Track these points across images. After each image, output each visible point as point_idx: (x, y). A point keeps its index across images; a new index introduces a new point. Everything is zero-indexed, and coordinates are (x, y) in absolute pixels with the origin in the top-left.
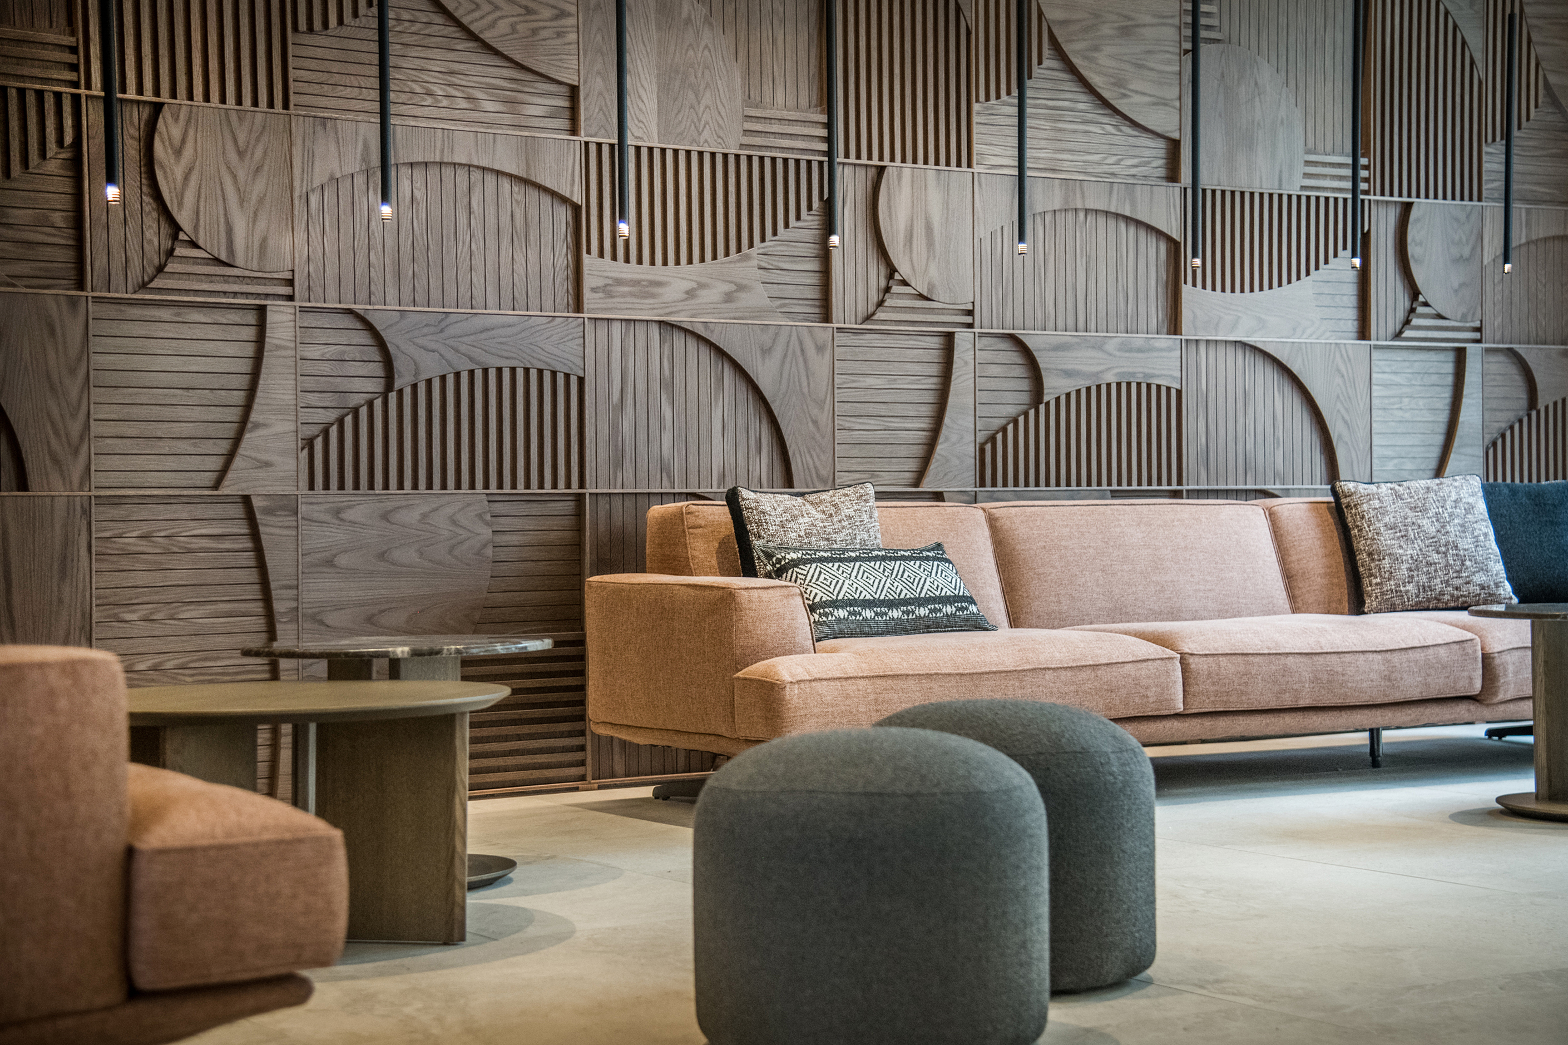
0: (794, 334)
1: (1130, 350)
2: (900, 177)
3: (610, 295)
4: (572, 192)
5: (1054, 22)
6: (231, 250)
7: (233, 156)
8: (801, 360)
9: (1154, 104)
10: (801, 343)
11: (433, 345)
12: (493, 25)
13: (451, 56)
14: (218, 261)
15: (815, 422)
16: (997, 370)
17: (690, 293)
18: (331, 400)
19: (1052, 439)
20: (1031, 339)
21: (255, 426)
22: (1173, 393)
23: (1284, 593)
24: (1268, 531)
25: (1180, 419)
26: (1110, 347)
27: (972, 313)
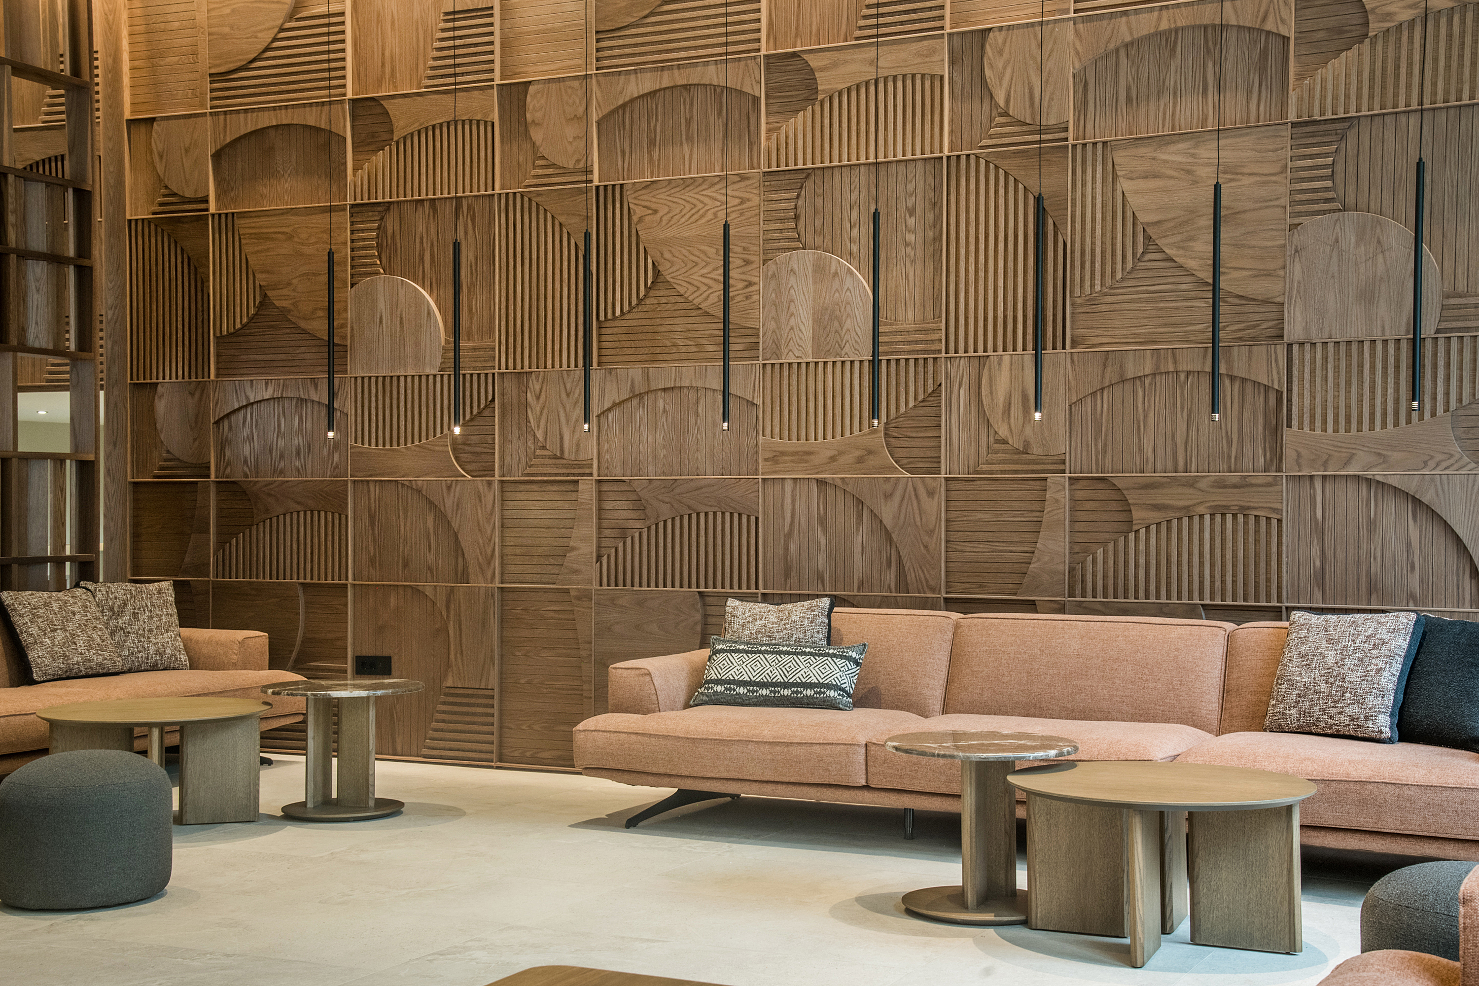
0: (910, 484)
1: (1225, 487)
2: (1000, 364)
3: (777, 462)
4: (753, 397)
5: (1148, 224)
6: (562, 450)
7: (564, 395)
8: (915, 503)
9: (1255, 276)
10: (915, 490)
11: (667, 500)
12: (706, 299)
13: (690, 320)
14: (555, 457)
15: (926, 547)
16: (1089, 505)
17: (833, 459)
18: (615, 533)
19: (1142, 561)
20: (1121, 479)
21: (573, 549)
22: (1274, 522)
23: (1215, 706)
24: (1219, 651)
25: (1280, 544)
26: (1202, 484)
27: (1064, 462)
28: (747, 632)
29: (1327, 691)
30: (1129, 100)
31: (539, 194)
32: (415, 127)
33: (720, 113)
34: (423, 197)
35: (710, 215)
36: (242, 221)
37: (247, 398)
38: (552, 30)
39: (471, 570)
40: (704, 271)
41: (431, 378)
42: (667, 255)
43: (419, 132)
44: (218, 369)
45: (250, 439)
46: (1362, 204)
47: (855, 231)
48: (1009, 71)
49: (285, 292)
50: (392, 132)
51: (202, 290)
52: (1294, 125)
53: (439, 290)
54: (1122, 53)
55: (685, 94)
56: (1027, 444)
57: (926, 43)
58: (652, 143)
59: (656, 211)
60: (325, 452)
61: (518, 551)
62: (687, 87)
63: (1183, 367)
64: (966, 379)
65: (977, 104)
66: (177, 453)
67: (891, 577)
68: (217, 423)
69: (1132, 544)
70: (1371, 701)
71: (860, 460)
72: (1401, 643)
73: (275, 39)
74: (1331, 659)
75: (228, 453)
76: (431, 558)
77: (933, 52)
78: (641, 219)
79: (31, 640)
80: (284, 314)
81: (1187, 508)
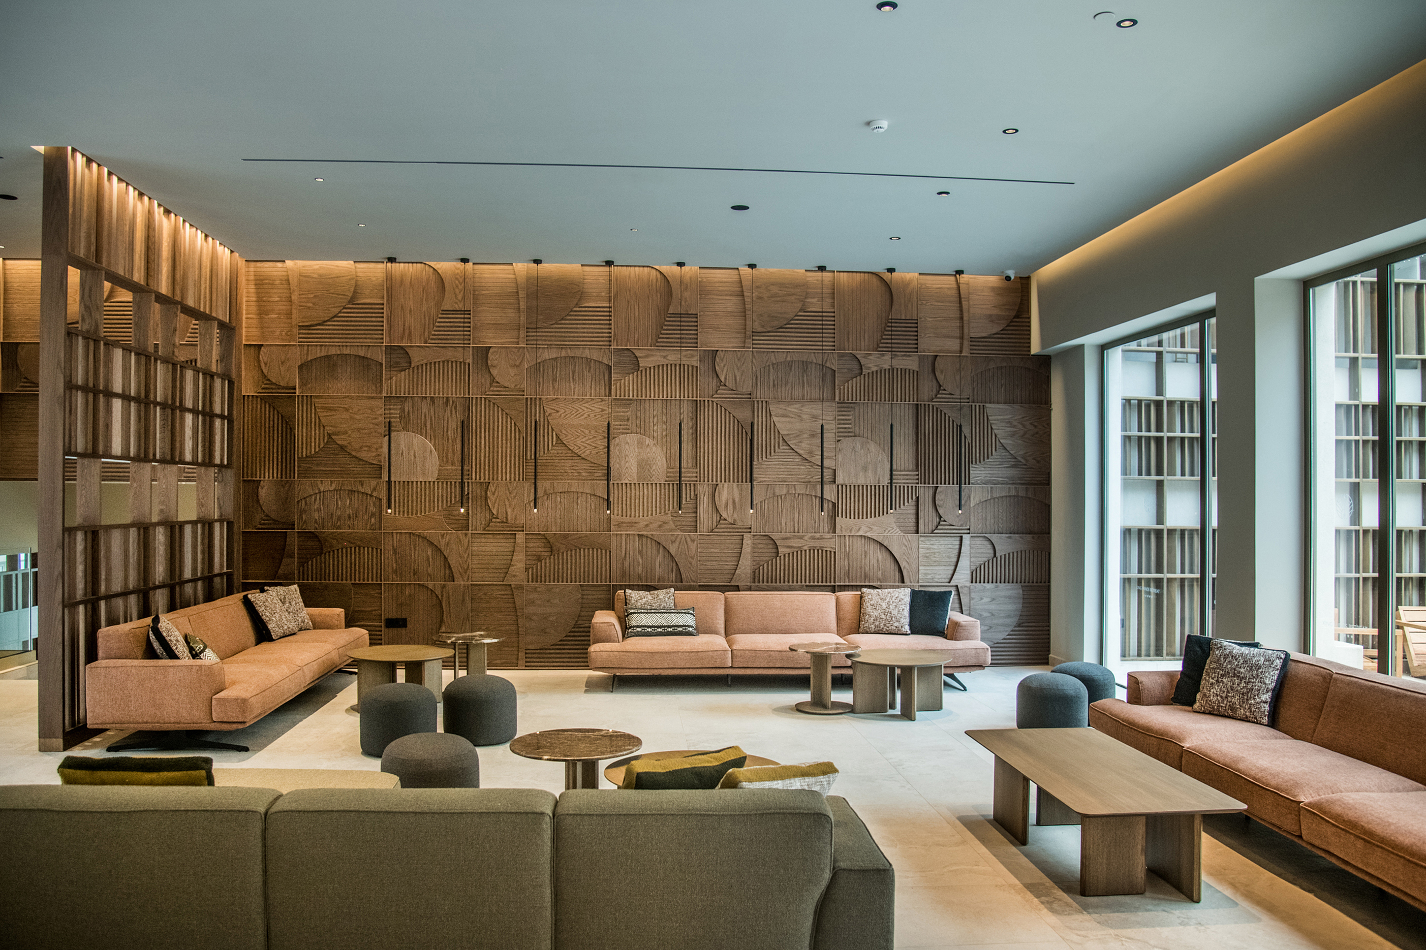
0: (683, 538)
1: (814, 539)
2: (723, 487)
3: (619, 527)
5: (784, 435)
6: (507, 519)
7: (508, 494)
8: (686, 544)
10: (686, 539)
11: (564, 542)
14: (502, 522)
15: (691, 563)
16: (760, 546)
17: (647, 525)
18: (535, 558)
19: (782, 568)
20: (775, 536)
21: (513, 565)
22: (833, 553)
23: (835, 625)
24: (834, 604)
25: (835, 561)
26: (806, 538)
27: (750, 528)
28: (642, 604)
29: (884, 617)
30: (774, 385)
31: (495, 399)
32: (425, 361)
33: (589, 371)
34: (428, 395)
35: (585, 416)
36: (317, 400)
37: (319, 489)
38: (502, 324)
39: (455, 576)
40: (583, 440)
41: (432, 483)
42: (564, 432)
43: (426, 364)
44: (298, 474)
45: (319, 510)
46: (861, 435)
47: (656, 428)
48: (725, 369)
49: (343, 437)
50: (410, 363)
51: (291, 433)
52: (838, 403)
53: (435, 440)
54: (771, 367)
55: (572, 360)
56: (735, 521)
57: (689, 352)
58: (554, 380)
59: (558, 412)
60: (366, 517)
61: (479, 566)
62: (573, 357)
63: (798, 491)
64: (707, 493)
65: (711, 380)
66: (273, 515)
67: (673, 576)
68: (298, 502)
69: (778, 562)
70: (902, 620)
71: (660, 526)
72: (907, 599)
73: (340, 312)
74: (884, 607)
75: (304, 517)
76: (430, 569)
77: (692, 356)
78: (550, 415)
79: (267, 619)
80: (342, 448)
81: (800, 547)
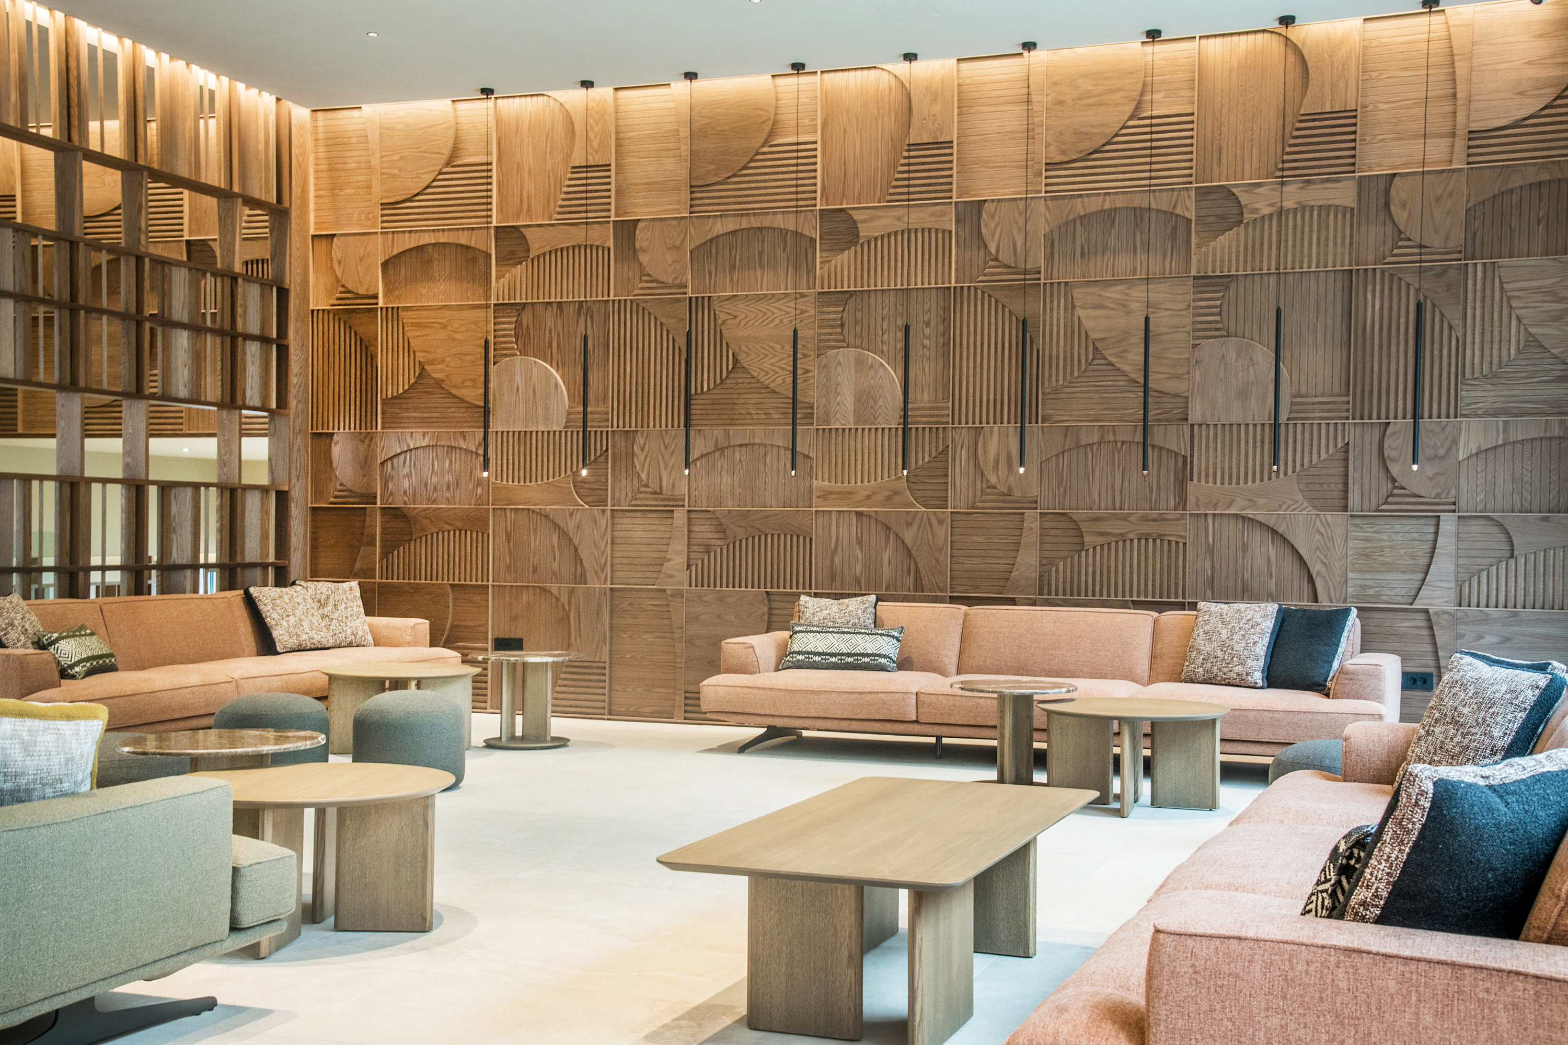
0: (926, 516)
1: (1148, 520)
2: (991, 433)
3: (826, 499)
4: (809, 453)
5: (1097, 340)
6: (661, 488)
7: (663, 449)
8: (929, 528)
9: (1169, 378)
10: (929, 520)
11: (743, 525)
12: (774, 381)
13: (760, 396)
14: (655, 493)
15: (937, 560)
16: (1053, 532)
17: (868, 497)
18: (701, 549)
19: (1090, 570)
20: (1077, 514)
21: (669, 560)
22: (1181, 545)
23: (1146, 667)
24: (1149, 630)
25: (1184, 560)
26: (1132, 519)
27: (1036, 502)
28: (816, 619)
29: (1222, 657)
30: (1083, 255)
31: (645, 301)
32: (548, 248)
33: (784, 249)
34: (553, 300)
35: (777, 321)
36: (406, 313)
37: (408, 445)
38: (657, 183)
39: (588, 576)
40: (772, 361)
41: (557, 434)
42: (744, 349)
43: (550, 252)
44: (383, 423)
45: (409, 476)
46: (1240, 333)
47: (886, 336)
48: (998, 230)
49: (440, 366)
50: (528, 251)
51: (372, 364)
52: (1195, 278)
53: (563, 368)
54: (1078, 222)
55: (758, 233)
56: (1010, 489)
57: (938, 207)
58: (732, 267)
59: (735, 317)
60: (471, 486)
61: (625, 561)
62: (760, 229)
63: (1121, 438)
64: (966, 443)
65: (975, 252)
66: (349, 485)
67: (910, 581)
68: (382, 463)
69: (1083, 559)
70: (1252, 663)
71: (888, 498)
72: (1269, 625)
73: (435, 180)
74: (1224, 636)
75: (391, 486)
76: (555, 566)
77: (944, 214)
78: (724, 322)
79: (273, 623)
80: (439, 383)
81: (1122, 534)
